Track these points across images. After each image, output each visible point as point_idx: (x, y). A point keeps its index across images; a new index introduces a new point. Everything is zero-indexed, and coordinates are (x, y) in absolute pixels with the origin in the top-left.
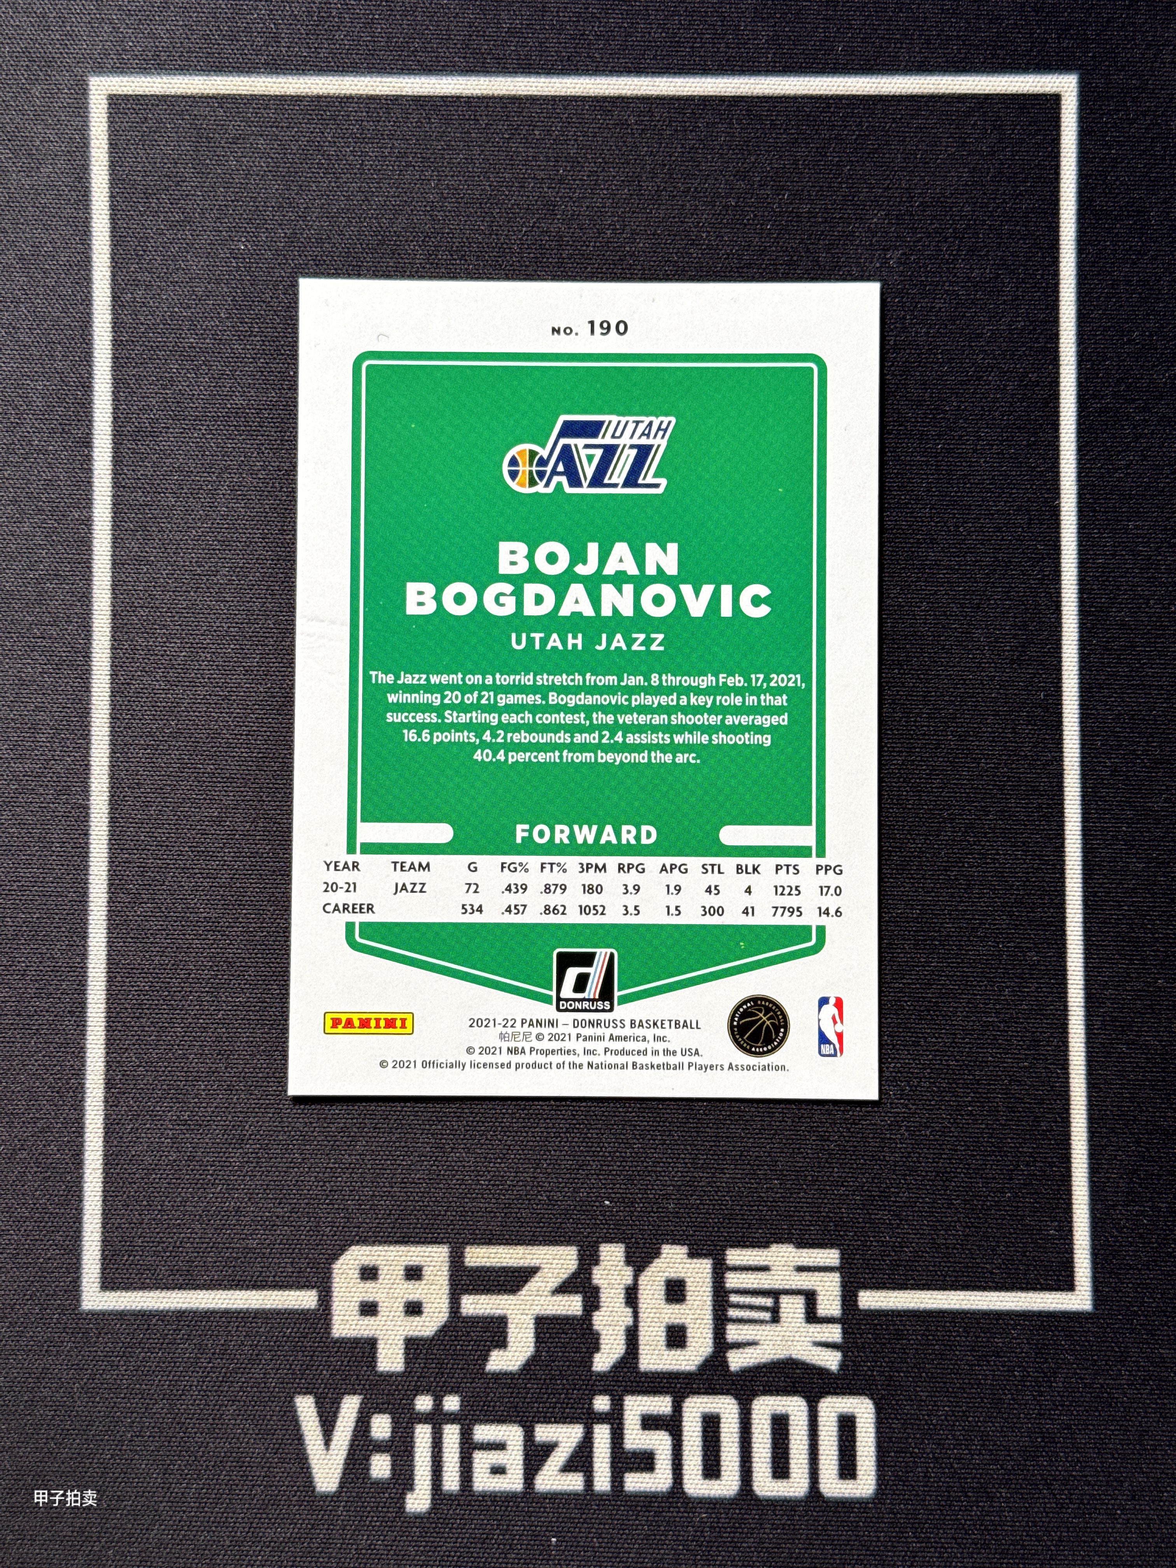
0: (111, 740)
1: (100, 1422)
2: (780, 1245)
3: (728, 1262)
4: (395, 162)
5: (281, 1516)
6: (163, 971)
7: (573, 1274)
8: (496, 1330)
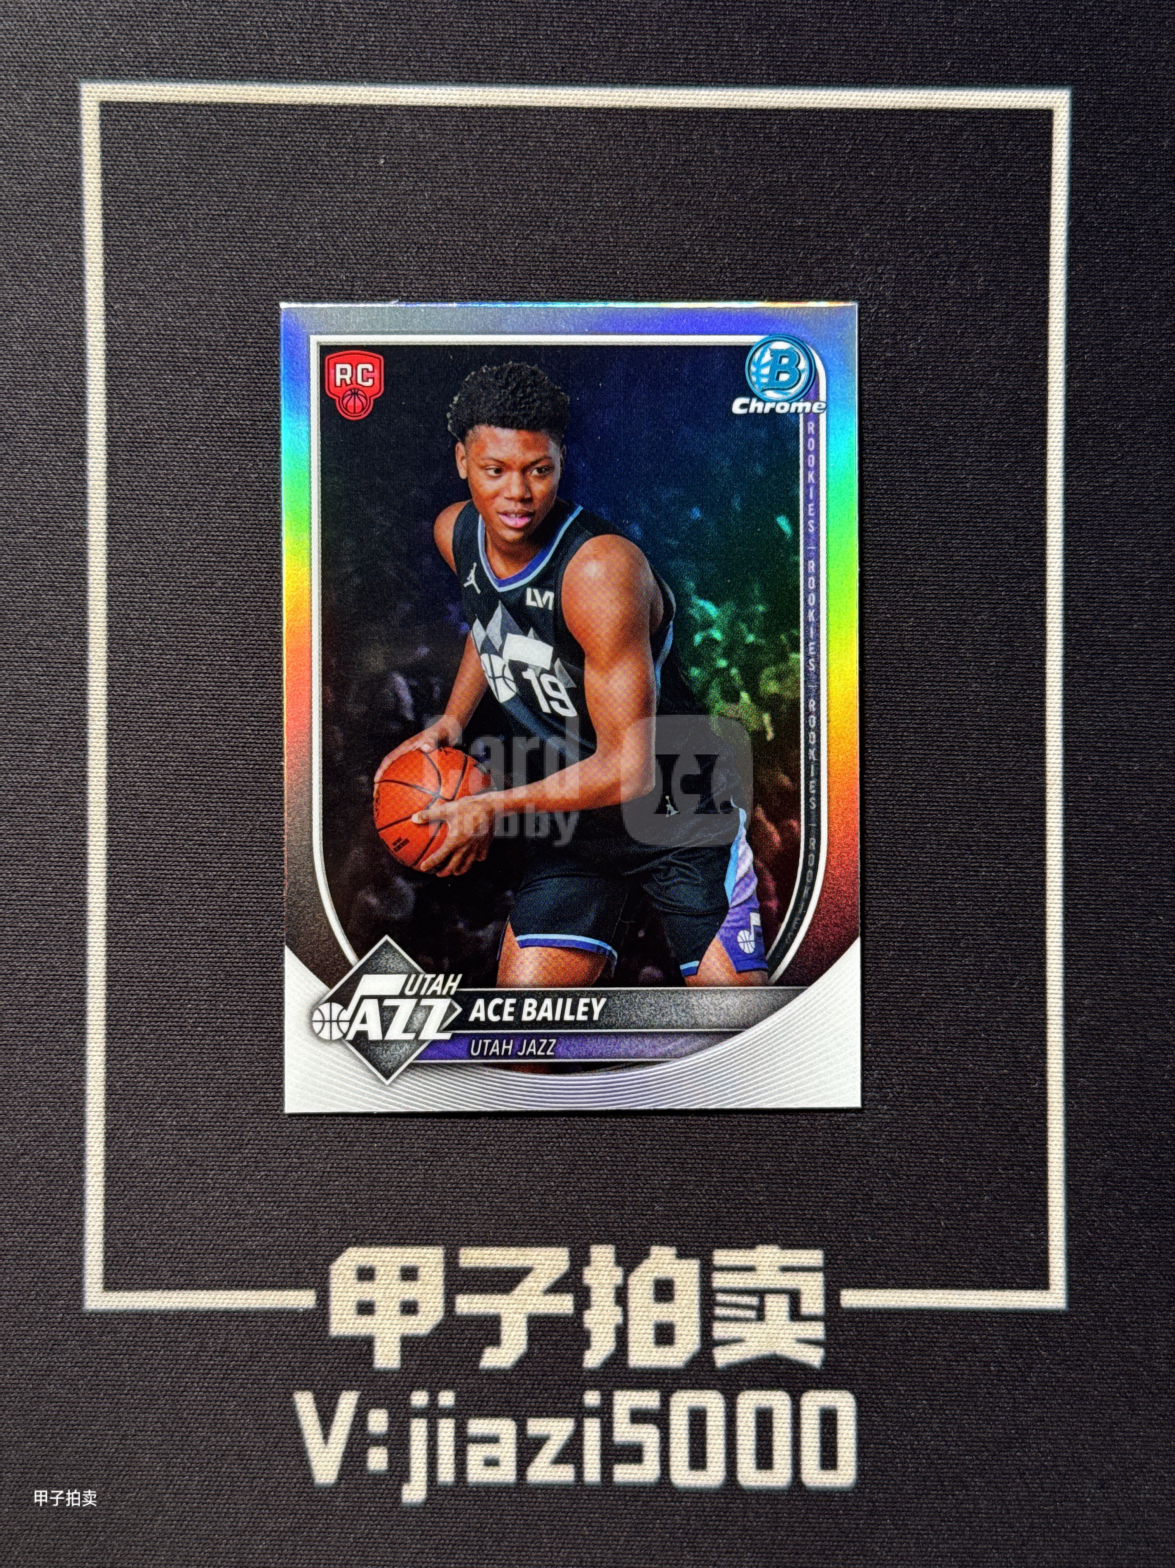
0: (108, 752)
1: (104, 1417)
2: (766, 1246)
3: (715, 1262)
4: (389, 172)
5: (282, 1507)
6: (161, 980)
7: (565, 1274)
8: (489, 1328)
